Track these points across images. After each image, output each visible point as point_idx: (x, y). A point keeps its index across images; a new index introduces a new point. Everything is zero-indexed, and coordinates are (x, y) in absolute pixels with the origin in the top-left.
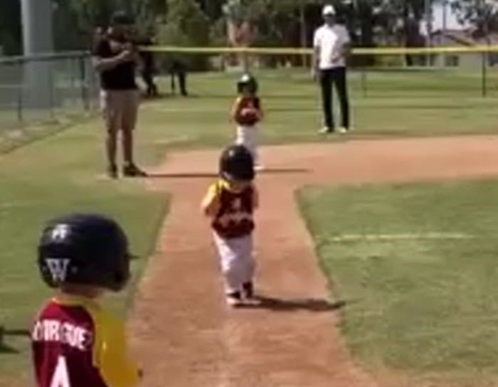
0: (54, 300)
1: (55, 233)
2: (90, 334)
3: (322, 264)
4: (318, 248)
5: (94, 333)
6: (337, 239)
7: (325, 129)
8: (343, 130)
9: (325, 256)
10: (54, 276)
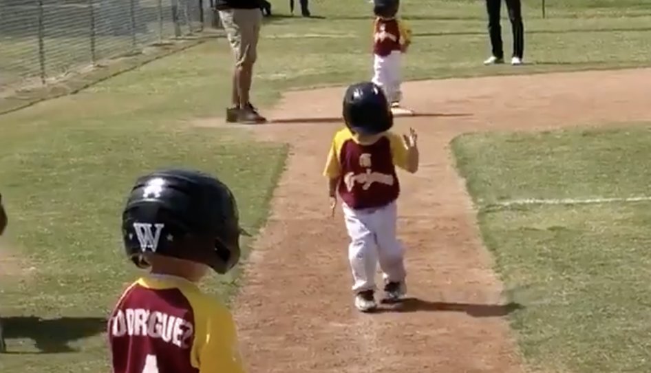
0: (141, 282)
1: (147, 191)
2: (189, 325)
3: (487, 238)
4: (481, 215)
5: (193, 324)
6: (507, 203)
7: (493, 58)
8: (516, 60)
9: (492, 226)
10: (143, 246)
